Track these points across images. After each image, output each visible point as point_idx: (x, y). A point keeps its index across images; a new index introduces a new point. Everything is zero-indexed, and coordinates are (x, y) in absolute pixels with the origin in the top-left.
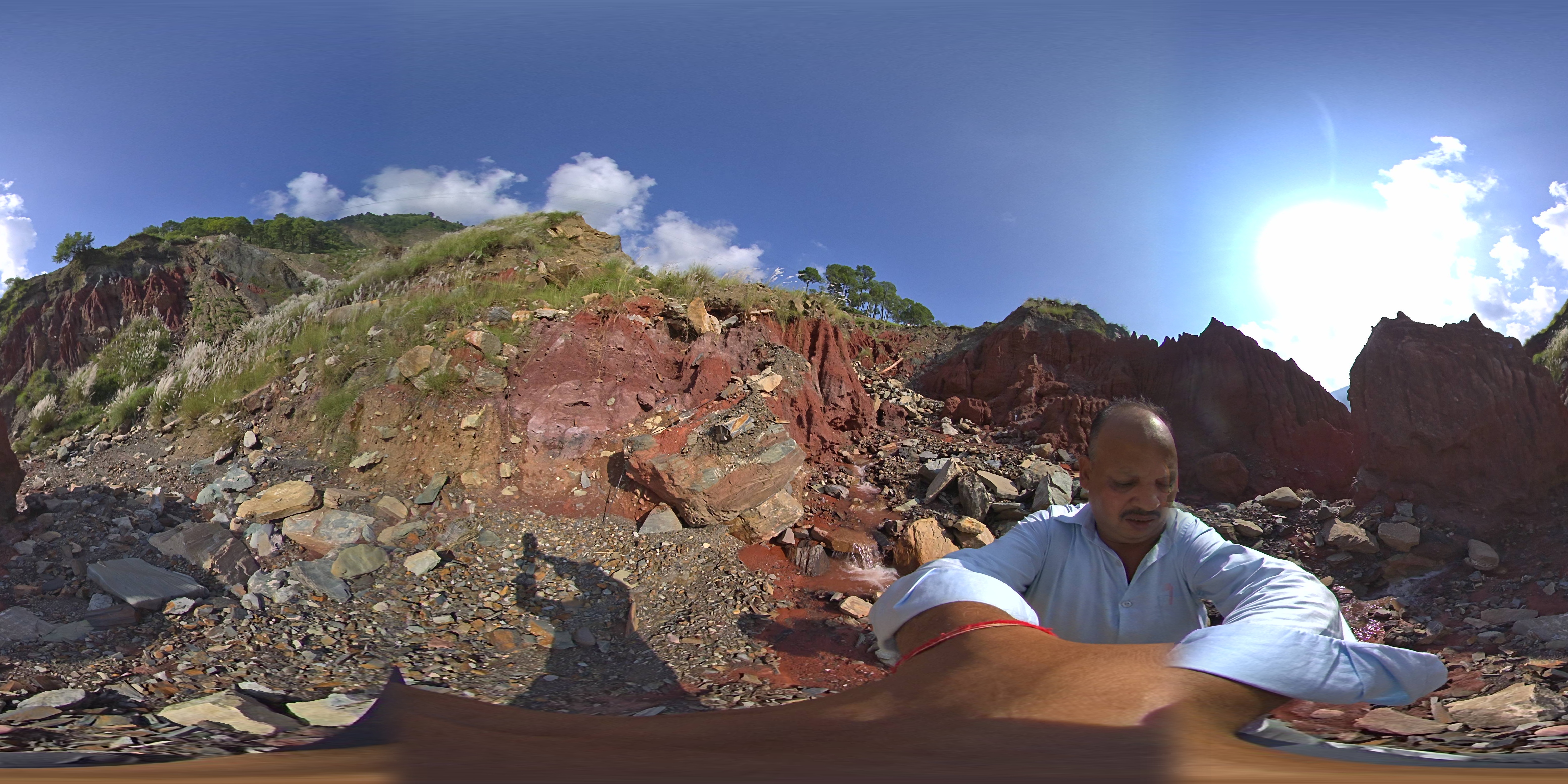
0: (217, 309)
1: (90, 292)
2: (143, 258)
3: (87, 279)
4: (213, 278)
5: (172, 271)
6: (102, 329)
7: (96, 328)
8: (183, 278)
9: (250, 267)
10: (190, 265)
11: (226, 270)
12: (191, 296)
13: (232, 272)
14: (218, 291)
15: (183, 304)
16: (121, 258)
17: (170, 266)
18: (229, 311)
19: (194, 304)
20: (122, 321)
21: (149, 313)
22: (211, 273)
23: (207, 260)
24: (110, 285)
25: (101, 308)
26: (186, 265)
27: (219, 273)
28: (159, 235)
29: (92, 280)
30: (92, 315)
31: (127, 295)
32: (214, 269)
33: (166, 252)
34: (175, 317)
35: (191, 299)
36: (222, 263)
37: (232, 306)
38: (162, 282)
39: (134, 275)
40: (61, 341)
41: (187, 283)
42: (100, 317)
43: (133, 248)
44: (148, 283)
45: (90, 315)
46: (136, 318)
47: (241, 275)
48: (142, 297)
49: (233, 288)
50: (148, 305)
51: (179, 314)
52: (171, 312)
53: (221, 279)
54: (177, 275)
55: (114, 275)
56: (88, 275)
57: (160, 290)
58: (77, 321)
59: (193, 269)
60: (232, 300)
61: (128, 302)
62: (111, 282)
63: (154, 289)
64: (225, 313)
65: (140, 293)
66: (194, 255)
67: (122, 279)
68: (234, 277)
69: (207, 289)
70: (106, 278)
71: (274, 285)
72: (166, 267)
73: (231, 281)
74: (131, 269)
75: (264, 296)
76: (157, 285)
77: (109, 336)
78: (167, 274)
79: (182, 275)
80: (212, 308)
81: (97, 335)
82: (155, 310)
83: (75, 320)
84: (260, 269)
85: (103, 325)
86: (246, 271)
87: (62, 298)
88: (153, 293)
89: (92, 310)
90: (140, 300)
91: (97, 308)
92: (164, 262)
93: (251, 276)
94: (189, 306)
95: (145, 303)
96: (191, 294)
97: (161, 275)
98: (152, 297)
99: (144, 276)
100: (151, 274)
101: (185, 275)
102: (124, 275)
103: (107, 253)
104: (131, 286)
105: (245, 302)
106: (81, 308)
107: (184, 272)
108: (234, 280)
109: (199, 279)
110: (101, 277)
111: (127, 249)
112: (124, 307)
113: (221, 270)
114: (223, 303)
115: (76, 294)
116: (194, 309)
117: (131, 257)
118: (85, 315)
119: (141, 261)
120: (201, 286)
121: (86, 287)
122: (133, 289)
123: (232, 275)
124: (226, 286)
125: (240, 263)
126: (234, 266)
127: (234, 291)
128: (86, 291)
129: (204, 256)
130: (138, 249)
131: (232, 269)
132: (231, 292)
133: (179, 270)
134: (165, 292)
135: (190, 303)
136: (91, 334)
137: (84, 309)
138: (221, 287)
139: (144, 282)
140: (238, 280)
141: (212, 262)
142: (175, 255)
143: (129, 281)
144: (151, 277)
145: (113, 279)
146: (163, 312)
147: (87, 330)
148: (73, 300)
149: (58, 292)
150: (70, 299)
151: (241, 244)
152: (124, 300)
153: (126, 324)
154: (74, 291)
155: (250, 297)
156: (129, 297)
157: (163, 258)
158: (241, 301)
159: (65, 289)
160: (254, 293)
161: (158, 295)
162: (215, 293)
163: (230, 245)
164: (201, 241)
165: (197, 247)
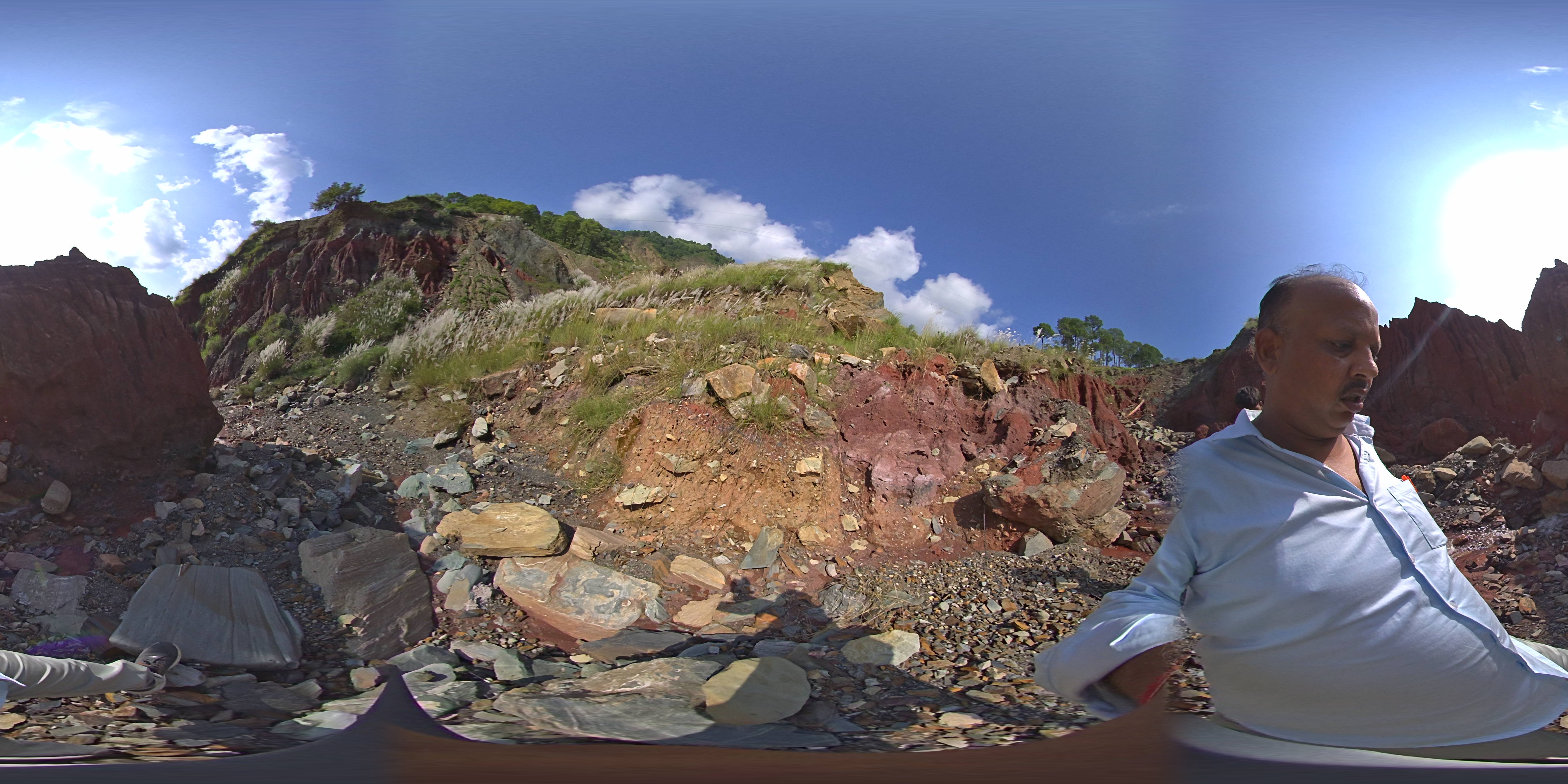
0: (479, 285)
1: (346, 243)
2: (414, 220)
3: (345, 230)
4: (483, 254)
5: (441, 238)
6: (350, 282)
7: (344, 280)
8: (451, 248)
9: (524, 253)
10: (463, 237)
11: (499, 250)
12: (454, 267)
13: (504, 253)
14: (484, 267)
15: (444, 273)
16: (390, 215)
17: (441, 234)
18: (489, 290)
19: (455, 275)
20: (374, 276)
21: (405, 274)
22: (483, 249)
23: (482, 236)
24: (369, 239)
25: (354, 260)
26: (459, 236)
27: (490, 251)
28: (441, 203)
29: (352, 232)
30: (343, 266)
31: (386, 252)
32: (486, 245)
33: (441, 219)
34: (432, 283)
35: (453, 269)
36: (497, 242)
37: (495, 286)
38: (428, 246)
39: (400, 235)
40: (305, 287)
41: (454, 253)
42: (351, 269)
43: (407, 208)
44: (412, 244)
45: (340, 265)
46: (390, 276)
47: (513, 257)
48: (402, 257)
49: (500, 269)
50: (405, 266)
51: (437, 281)
52: (429, 278)
53: (491, 257)
54: (445, 243)
55: (377, 230)
56: (348, 226)
57: (423, 253)
58: (325, 270)
59: (465, 241)
60: (496, 280)
61: (385, 259)
62: (371, 236)
63: (417, 252)
64: (485, 291)
65: (401, 252)
66: (471, 228)
67: (385, 236)
68: (505, 258)
69: (473, 263)
70: (366, 233)
71: (543, 275)
72: (437, 233)
73: (501, 262)
74: (398, 228)
75: (530, 283)
76: (421, 247)
77: (357, 290)
78: (436, 241)
79: (451, 244)
80: (473, 283)
81: (343, 287)
82: (412, 273)
83: (323, 268)
84: (534, 256)
85: (352, 278)
86: (519, 255)
87: (315, 245)
88: (415, 255)
89: (343, 261)
90: (398, 260)
91: (349, 260)
92: (436, 229)
93: (522, 261)
94: (449, 275)
95: (403, 263)
96: (454, 264)
97: (429, 240)
98: (412, 259)
99: (411, 237)
100: (418, 236)
101: (454, 246)
102: (388, 233)
103: (375, 209)
104: (392, 244)
105: (509, 286)
106: (332, 258)
107: (454, 242)
108: (504, 261)
109: (467, 251)
110: (361, 230)
111: (400, 209)
112: (380, 264)
113: (494, 249)
114: (485, 281)
115: (330, 243)
116: (454, 280)
117: (402, 216)
118: (335, 266)
119: (411, 223)
120: (468, 259)
121: (343, 237)
122: (394, 247)
123: (504, 256)
124: (493, 264)
125: (515, 246)
126: (509, 248)
127: (501, 272)
128: (342, 241)
129: (480, 231)
130: (411, 211)
131: (505, 251)
132: (498, 272)
133: (450, 240)
134: (428, 256)
135: (452, 273)
136: (337, 285)
137: (335, 259)
138: (488, 265)
139: (409, 243)
140: (507, 262)
141: (487, 239)
142: (450, 224)
143: (392, 239)
144: (417, 239)
145: (374, 234)
146: (420, 276)
147: (333, 280)
148: (326, 248)
149: (310, 239)
150: (322, 247)
151: (522, 228)
152: (380, 257)
153: (377, 281)
154: (329, 240)
155: (515, 281)
156: (388, 255)
157: (436, 224)
158: (505, 283)
159: (319, 237)
160: (520, 278)
161: (419, 258)
162: (480, 269)
163: (512, 227)
164: (483, 217)
165: (477, 221)
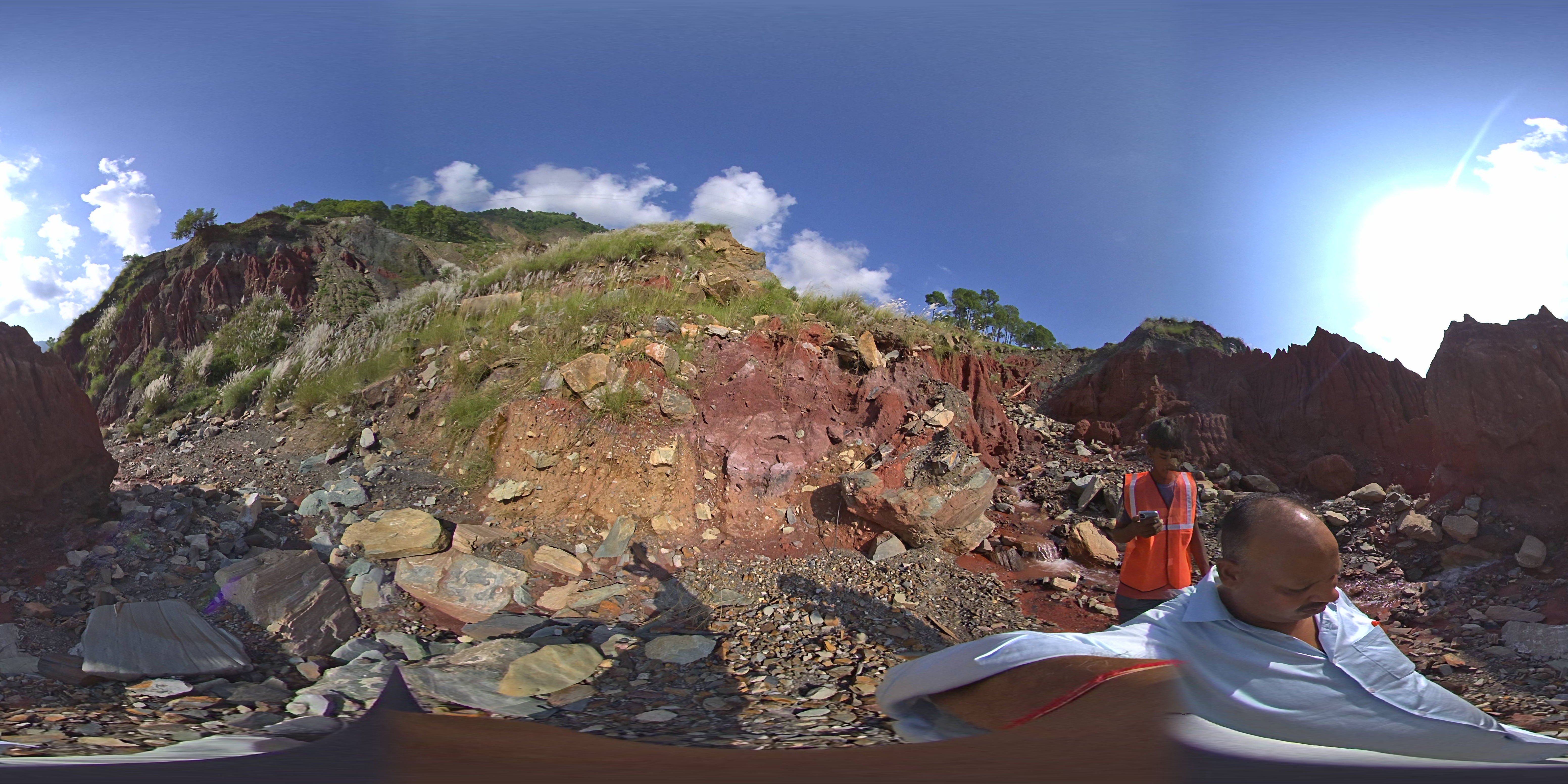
0: (345, 291)
1: (211, 269)
2: (270, 236)
3: (208, 256)
4: (343, 259)
5: (299, 250)
6: (221, 307)
7: (216, 306)
8: (311, 258)
9: (382, 251)
10: (320, 245)
11: (357, 252)
12: (318, 277)
13: (362, 254)
14: (346, 273)
15: (309, 285)
16: (246, 235)
17: (298, 245)
18: (356, 294)
19: (320, 285)
20: (243, 299)
21: (272, 291)
22: (341, 254)
23: (337, 241)
24: (232, 262)
25: (222, 286)
26: (315, 245)
27: (349, 255)
28: (290, 214)
29: (214, 257)
30: (212, 292)
31: (250, 272)
32: (344, 250)
33: (294, 231)
34: (299, 297)
35: (317, 279)
36: (353, 245)
37: (360, 289)
38: (288, 260)
39: (259, 253)
40: (179, 319)
41: (315, 263)
42: (220, 295)
43: (259, 225)
44: (273, 261)
45: (209, 292)
46: (259, 297)
47: (372, 257)
48: (266, 276)
49: (362, 270)
50: (271, 284)
51: (303, 294)
52: (296, 292)
53: (351, 261)
54: (304, 255)
55: (237, 252)
56: (209, 251)
57: (285, 268)
58: (196, 298)
59: (322, 249)
60: (361, 283)
61: (251, 280)
62: (234, 259)
63: (279, 268)
64: (352, 296)
65: (264, 270)
66: (325, 236)
67: (246, 257)
68: (365, 260)
69: (335, 270)
70: (228, 256)
71: (407, 270)
72: (293, 246)
73: (361, 264)
74: (256, 246)
75: (395, 280)
76: (282, 263)
77: (229, 315)
78: (295, 253)
79: (310, 255)
80: (339, 290)
81: (216, 313)
82: (279, 290)
83: (194, 297)
84: (393, 253)
85: (223, 303)
86: (378, 254)
87: (182, 274)
88: (277, 271)
89: (212, 288)
90: (263, 278)
91: (217, 285)
92: (292, 242)
93: (382, 260)
94: (315, 286)
95: (268, 281)
96: (317, 274)
97: (288, 254)
98: (276, 275)
99: (269, 254)
100: (276, 252)
101: (313, 255)
102: (249, 253)
103: (231, 230)
104: (254, 264)
105: (374, 286)
106: (200, 286)
107: (312, 251)
108: (364, 263)
109: (327, 259)
110: (223, 254)
111: (253, 227)
112: (246, 285)
113: (351, 252)
114: (350, 285)
115: (196, 271)
116: (320, 290)
117: (257, 234)
118: (204, 293)
119: (267, 239)
120: (329, 267)
121: (207, 264)
122: (257, 267)
123: (363, 257)
124: (355, 268)
125: (373, 246)
126: (366, 248)
127: (364, 274)
128: (207, 268)
129: (334, 236)
130: (264, 227)
131: (363, 252)
132: (361, 274)
133: (308, 250)
134: (290, 271)
135: (316, 283)
136: (211, 312)
137: (203, 286)
138: (350, 269)
139: (269, 260)
140: (368, 263)
141: (343, 243)
142: (304, 235)
143: (253, 259)
144: (276, 255)
145: (236, 256)
146: (286, 291)
147: (206, 307)
148: (193, 277)
149: (177, 269)
150: (189, 276)
151: (375, 227)
152: (246, 278)
153: (247, 303)
154: (194, 268)
155: (380, 281)
156: (252, 275)
157: (291, 237)
158: (370, 285)
159: (185, 266)
160: (384, 277)
161: (283, 274)
162: (343, 274)
163: (364, 227)
164: (334, 222)
165: (329, 227)
